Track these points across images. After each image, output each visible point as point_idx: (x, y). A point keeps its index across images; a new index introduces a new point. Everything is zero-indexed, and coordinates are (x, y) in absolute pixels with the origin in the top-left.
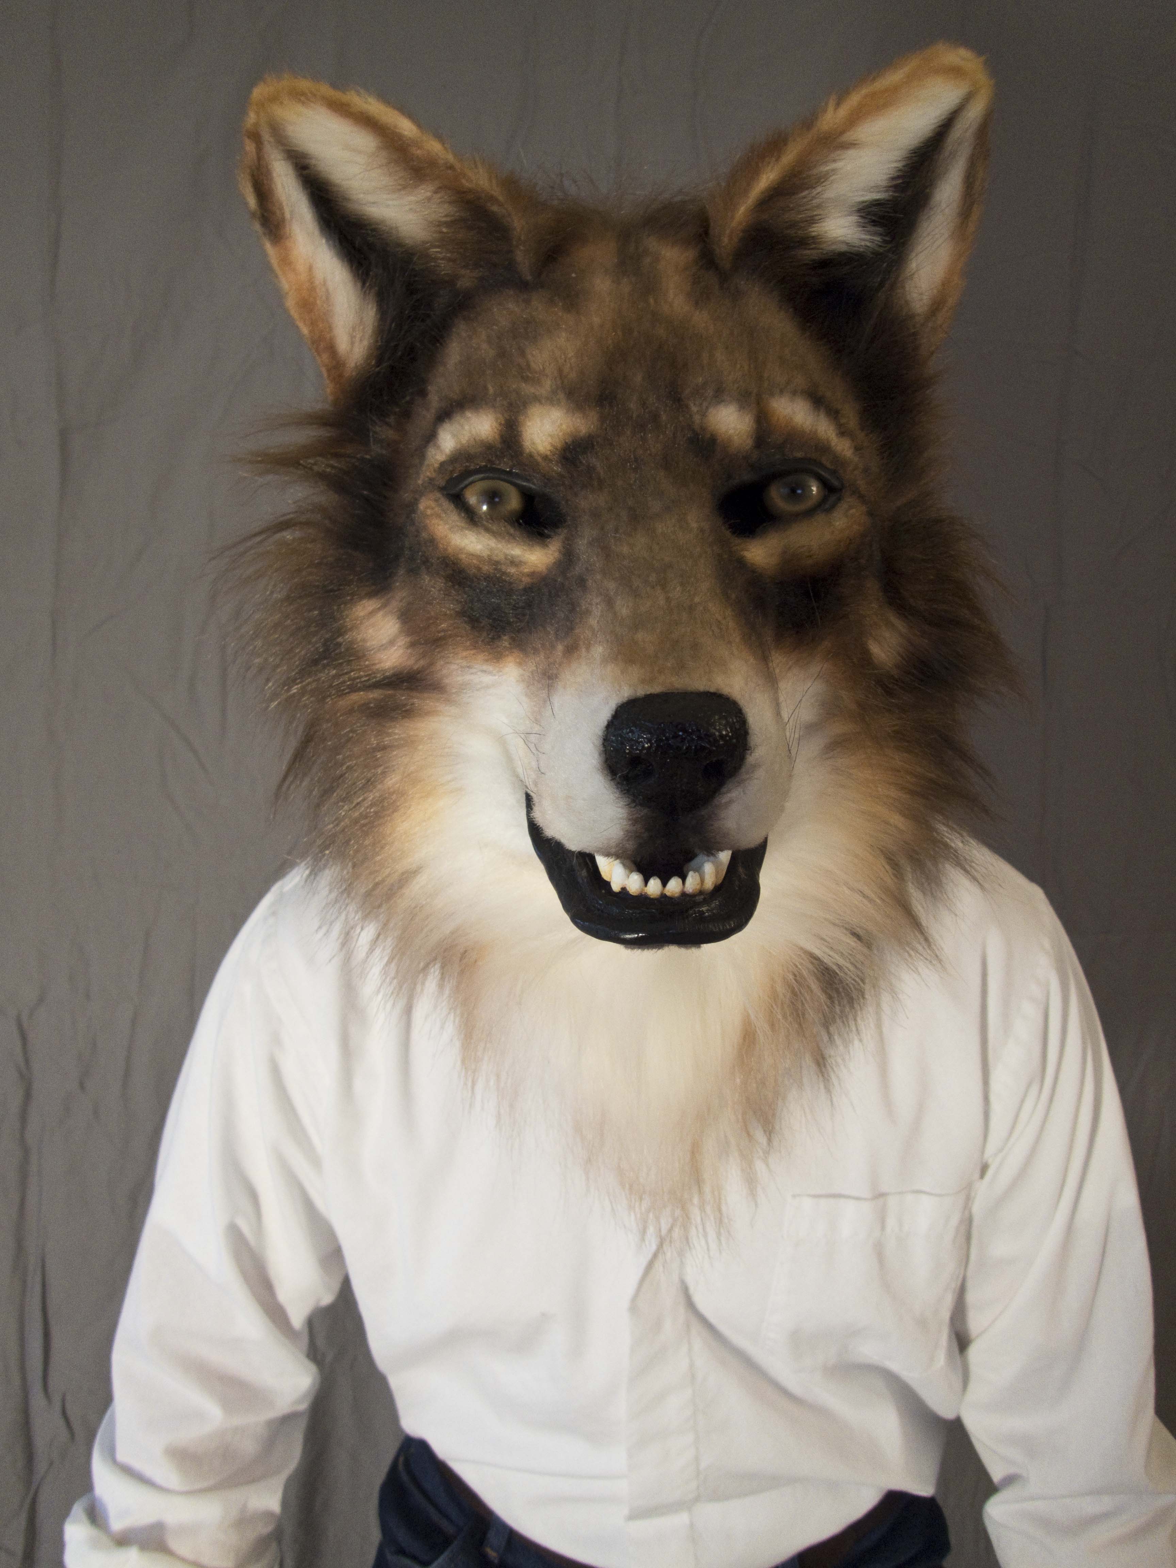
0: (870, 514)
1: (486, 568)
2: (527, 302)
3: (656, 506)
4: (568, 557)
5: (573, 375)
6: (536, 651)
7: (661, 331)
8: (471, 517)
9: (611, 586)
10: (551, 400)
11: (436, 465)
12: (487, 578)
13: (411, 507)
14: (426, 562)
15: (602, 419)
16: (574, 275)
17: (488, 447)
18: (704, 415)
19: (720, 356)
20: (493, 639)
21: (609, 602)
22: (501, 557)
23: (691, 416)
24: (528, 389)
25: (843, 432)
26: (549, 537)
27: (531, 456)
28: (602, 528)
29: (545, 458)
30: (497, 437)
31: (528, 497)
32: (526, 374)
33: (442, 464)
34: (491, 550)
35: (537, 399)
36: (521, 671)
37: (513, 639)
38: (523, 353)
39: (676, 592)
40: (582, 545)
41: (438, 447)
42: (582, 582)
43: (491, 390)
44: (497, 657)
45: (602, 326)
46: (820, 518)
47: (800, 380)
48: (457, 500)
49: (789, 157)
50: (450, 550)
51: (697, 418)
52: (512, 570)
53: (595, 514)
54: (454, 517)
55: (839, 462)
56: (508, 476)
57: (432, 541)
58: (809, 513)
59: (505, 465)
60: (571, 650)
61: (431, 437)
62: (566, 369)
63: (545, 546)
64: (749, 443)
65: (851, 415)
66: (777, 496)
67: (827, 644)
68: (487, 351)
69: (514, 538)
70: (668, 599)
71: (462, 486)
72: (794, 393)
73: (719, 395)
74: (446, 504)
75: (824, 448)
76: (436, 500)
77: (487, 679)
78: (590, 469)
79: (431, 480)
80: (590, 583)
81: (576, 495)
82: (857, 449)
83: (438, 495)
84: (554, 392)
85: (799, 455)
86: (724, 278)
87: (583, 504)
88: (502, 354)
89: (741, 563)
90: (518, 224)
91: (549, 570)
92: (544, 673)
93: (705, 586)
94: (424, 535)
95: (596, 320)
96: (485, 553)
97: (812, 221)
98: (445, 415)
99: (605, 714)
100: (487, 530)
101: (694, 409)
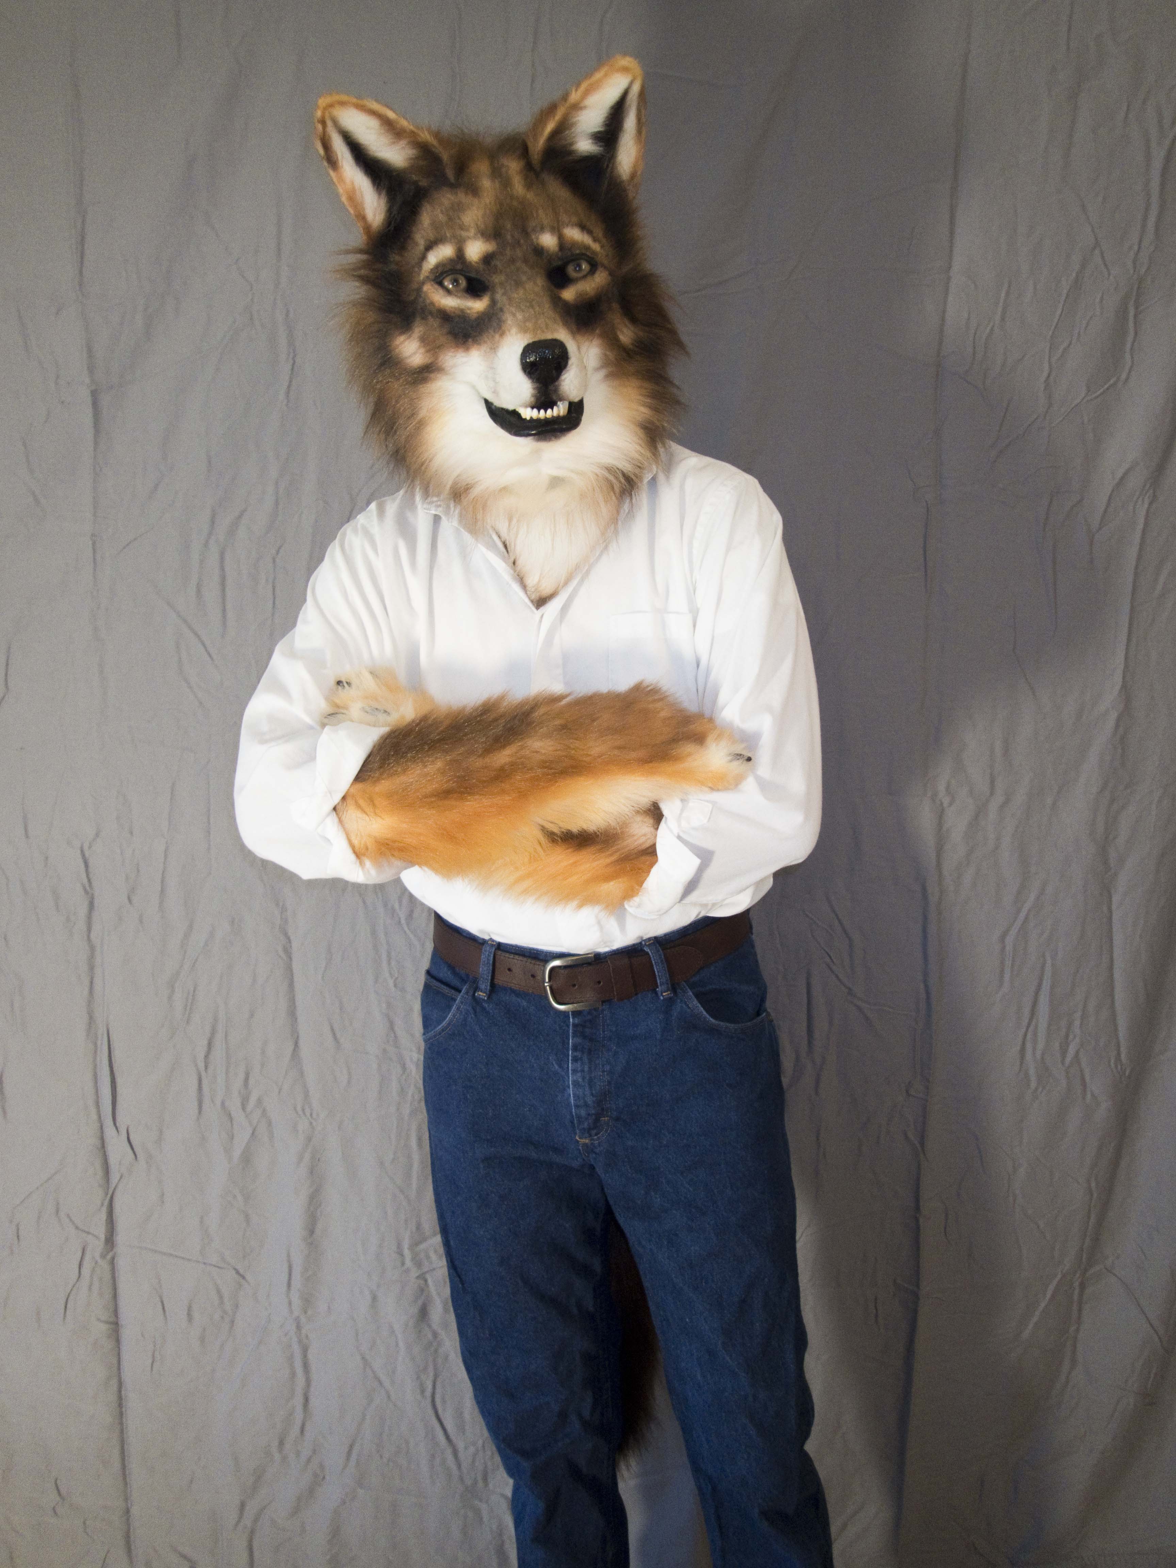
0: (610, 274)
1: (457, 312)
2: (456, 194)
3: (524, 278)
4: (493, 302)
5: (482, 226)
6: (485, 342)
7: (515, 203)
8: (448, 292)
9: (513, 309)
10: (475, 238)
11: (430, 270)
12: (459, 316)
13: (419, 290)
14: (431, 313)
15: (498, 244)
16: (474, 180)
17: (451, 260)
18: (537, 239)
19: (541, 212)
20: (464, 342)
21: (514, 315)
22: (463, 307)
23: (532, 240)
24: (464, 234)
25: (595, 240)
26: (482, 296)
27: (470, 263)
28: (505, 289)
29: (476, 263)
30: (454, 255)
31: (470, 280)
32: (462, 227)
33: (431, 270)
34: (458, 304)
35: (469, 238)
36: (479, 353)
37: (473, 340)
38: (459, 218)
39: (537, 309)
40: (498, 296)
41: (429, 262)
42: (501, 310)
43: (448, 235)
44: (467, 349)
45: (490, 203)
46: (589, 278)
47: (574, 219)
48: (441, 284)
49: (558, 116)
50: (441, 306)
51: (535, 240)
52: (468, 311)
53: (501, 284)
54: (441, 291)
55: (594, 252)
56: (461, 272)
57: (432, 304)
58: (585, 277)
59: (459, 267)
60: (502, 335)
61: (423, 257)
62: (479, 223)
63: (481, 300)
64: (557, 249)
65: (599, 232)
66: (571, 270)
67: (597, 331)
68: (442, 217)
69: (467, 298)
70: (535, 313)
71: (442, 278)
72: (572, 225)
73: (542, 229)
74: (436, 286)
75: (588, 248)
76: (432, 285)
77: (465, 360)
78: (496, 266)
79: (427, 277)
80: (505, 309)
81: (492, 277)
82: (602, 247)
83: (432, 283)
84: (475, 234)
85: (578, 252)
86: (537, 175)
87: (497, 281)
88: (450, 219)
89: (560, 298)
90: (445, 156)
91: (485, 309)
92: (491, 349)
93: (547, 306)
94: (428, 301)
95: (488, 201)
96: (457, 306)
97: (572, 144)
98: (429, 247)
99: (520, 350)
100: (456, 296)
101: (533, 237)
